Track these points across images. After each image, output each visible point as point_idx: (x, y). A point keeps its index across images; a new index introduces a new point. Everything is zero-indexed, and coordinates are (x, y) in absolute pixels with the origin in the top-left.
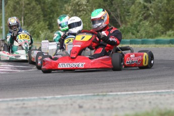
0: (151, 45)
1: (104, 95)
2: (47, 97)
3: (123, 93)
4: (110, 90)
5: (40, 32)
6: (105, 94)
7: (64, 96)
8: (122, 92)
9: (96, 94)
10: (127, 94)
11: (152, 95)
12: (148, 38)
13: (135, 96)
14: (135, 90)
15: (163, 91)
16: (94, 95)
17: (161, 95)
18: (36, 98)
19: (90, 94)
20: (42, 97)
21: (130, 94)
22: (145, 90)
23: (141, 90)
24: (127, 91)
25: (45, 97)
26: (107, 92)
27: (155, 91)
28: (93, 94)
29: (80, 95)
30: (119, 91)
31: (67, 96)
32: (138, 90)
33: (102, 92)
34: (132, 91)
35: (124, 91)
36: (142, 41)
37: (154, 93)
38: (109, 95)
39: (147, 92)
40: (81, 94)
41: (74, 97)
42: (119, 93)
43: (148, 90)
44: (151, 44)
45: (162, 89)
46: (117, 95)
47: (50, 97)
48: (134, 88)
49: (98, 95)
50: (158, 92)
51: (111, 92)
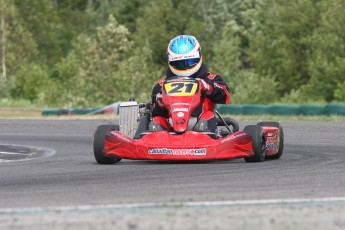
1: (177, 207)
2: (62, 208)
3: (215, 203)
4: (188, 197)
5: (36, 89)
6: (178, 204)
7: (97, 207)
8: (212, 200)
9: (161, 204)
10: (223, 206)
13: (240, 209)
14: (238, 199)
15: (296, 200)
16: (157, 207)
17: (292, 208)
18: (39, 209)
19: (149, 204)
20: (51, 208)
21: (229, 206)
22: (259, 198)
24: (223, 199)
25: (58, 208)
26: (184, 201)
27: (280, 201)
28: (153, 204)
29: (129, 206)
30: (208, 200)
31: (102, 207)
32: (244, 198)
33: (173, 201)
34: (234, 199)
35: (217, 199)
36: (244, 108)
37: (278, 203)
38: (188, 206)
39: (264, 201)
40: (131, 203)
41: (117, 209)
42: (207, 203)
46: (203, 206)
47: (68, 208)
48: (236, 195)
49: (165, 206)
50: (286, 203)
51: (191, 200)
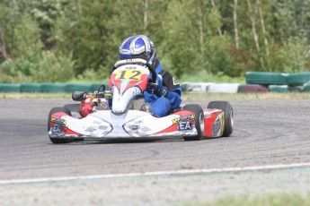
0: (57, 95)
11: (41, 187)
12: (53, 81)
23: (25, 178)
43: (37, 177)
44: (56, 92)
45: (63, 176)
